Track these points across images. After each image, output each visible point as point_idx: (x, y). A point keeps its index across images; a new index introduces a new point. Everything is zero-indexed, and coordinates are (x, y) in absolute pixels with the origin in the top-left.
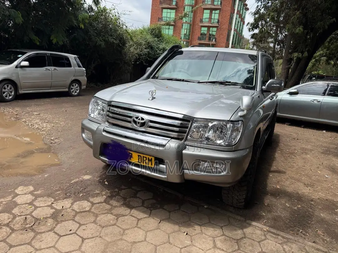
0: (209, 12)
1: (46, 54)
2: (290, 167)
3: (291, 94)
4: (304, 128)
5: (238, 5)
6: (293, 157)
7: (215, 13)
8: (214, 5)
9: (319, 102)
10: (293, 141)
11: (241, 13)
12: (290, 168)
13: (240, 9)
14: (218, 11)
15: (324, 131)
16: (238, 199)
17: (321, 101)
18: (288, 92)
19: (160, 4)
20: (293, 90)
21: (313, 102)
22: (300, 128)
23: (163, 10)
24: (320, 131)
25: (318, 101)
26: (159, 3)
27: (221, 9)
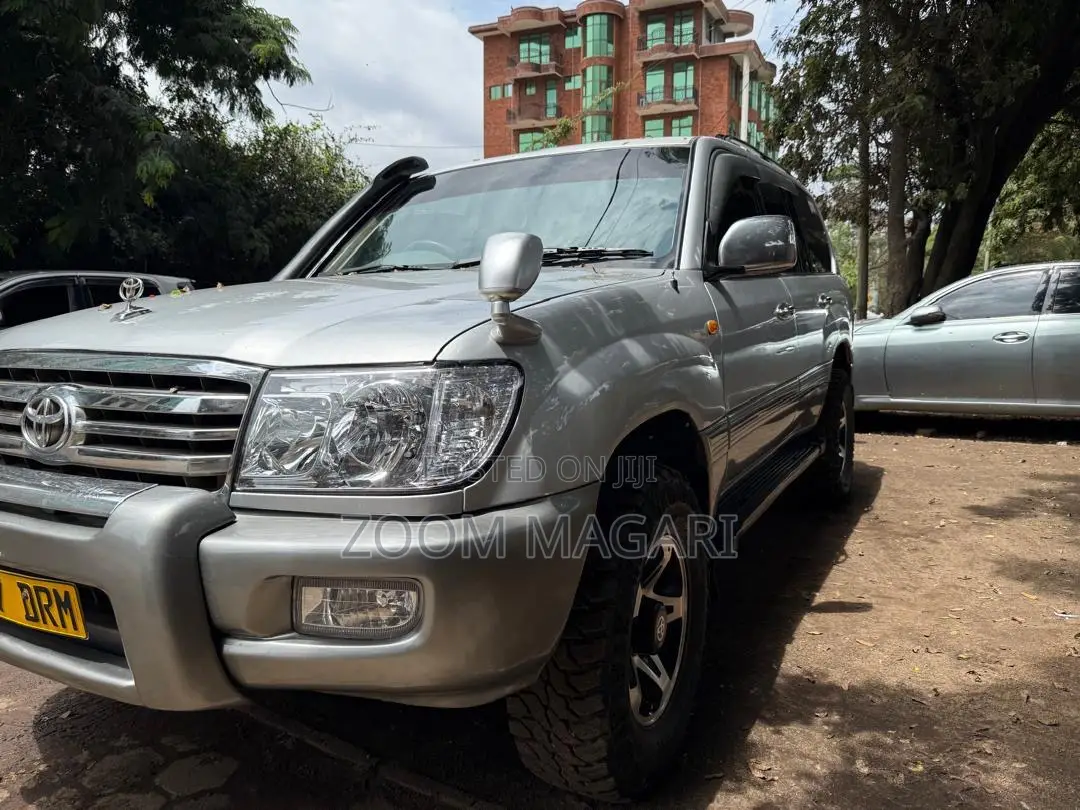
0: (662, 127)
1: (71, 279)
2: (904, 589)
3: (919, 322)
4: (985, 438)
5: (751, 93)
6: (925, 544)
7: (680, 128)
8: (675, 103)
9: (1024, 338)
10: (936, 488)
11: (763, 117)
12: (904, 593)
13: (759, 107)
14: (690, 118)
15: (1063, 444)
16: (575, 761)
17: (1032, 335)
18: (908, 320)
19: (509, 119)
20: (924, 307)
21: (1002, 340)
22: (972, 442)
23: (521, 136)
24: (1048, 446)
25: (1021, 335)
26: (504, 119)
27: (697, 111)
